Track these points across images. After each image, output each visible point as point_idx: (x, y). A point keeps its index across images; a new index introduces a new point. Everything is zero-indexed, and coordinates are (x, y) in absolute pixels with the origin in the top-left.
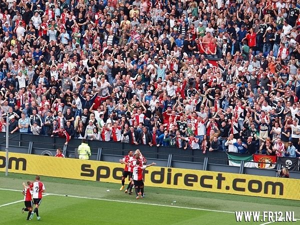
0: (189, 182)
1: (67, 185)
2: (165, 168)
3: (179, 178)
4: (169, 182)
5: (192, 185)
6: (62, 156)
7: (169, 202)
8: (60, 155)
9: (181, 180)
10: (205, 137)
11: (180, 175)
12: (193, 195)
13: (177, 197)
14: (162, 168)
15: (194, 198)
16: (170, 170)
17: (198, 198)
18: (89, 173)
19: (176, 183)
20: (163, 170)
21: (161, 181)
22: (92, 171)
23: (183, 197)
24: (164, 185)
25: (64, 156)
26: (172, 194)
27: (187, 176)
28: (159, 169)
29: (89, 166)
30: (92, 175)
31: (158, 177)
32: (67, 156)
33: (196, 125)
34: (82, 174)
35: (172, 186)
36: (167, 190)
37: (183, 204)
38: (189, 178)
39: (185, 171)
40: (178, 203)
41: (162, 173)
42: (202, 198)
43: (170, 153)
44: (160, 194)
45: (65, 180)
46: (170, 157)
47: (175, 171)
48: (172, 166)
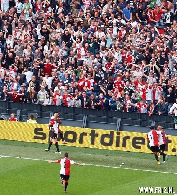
0: (137, 145)
1: (21, 147)
2: (114, 131)
3: (127, 141)
4: (118, 145)
5: (139, 147)
6: (15, 120)
7: (118, 164)
8: (13, 120)
9: (129, 142)
10: (152, 102)
11: (129, 138)
12: (140, 157)
13: (125, 159)
14: (111, 132)
15: (141, 160)
16: (118, 133)
17: (145, 160)
18: (42, 136)
19: (124, 145)
20: (112, 133)
21: (110, 144)
22: (44, 135)
23: (131, 159)
24: (113, 147)
25: (17, 120)
26: (120, 156)
27: (135, 139)
28: (108, 132)
29: (42, 129)
30: (44, 138)
31: (107, 140)
32: (21, 120)
33: (144, 91)
34: (35, 138)
35: (121, 148)
36: (116, 152)
37: (132, 165)
38: (137, 141)
39: (133, 135)
40: (127, 165)
41: (111, 136)
42: (150, 160)
43: (119, 117)
44: (109, 156)
45: (19, 142)
46: (119, 121)
47: (123, 134)
48: (121, 129)
